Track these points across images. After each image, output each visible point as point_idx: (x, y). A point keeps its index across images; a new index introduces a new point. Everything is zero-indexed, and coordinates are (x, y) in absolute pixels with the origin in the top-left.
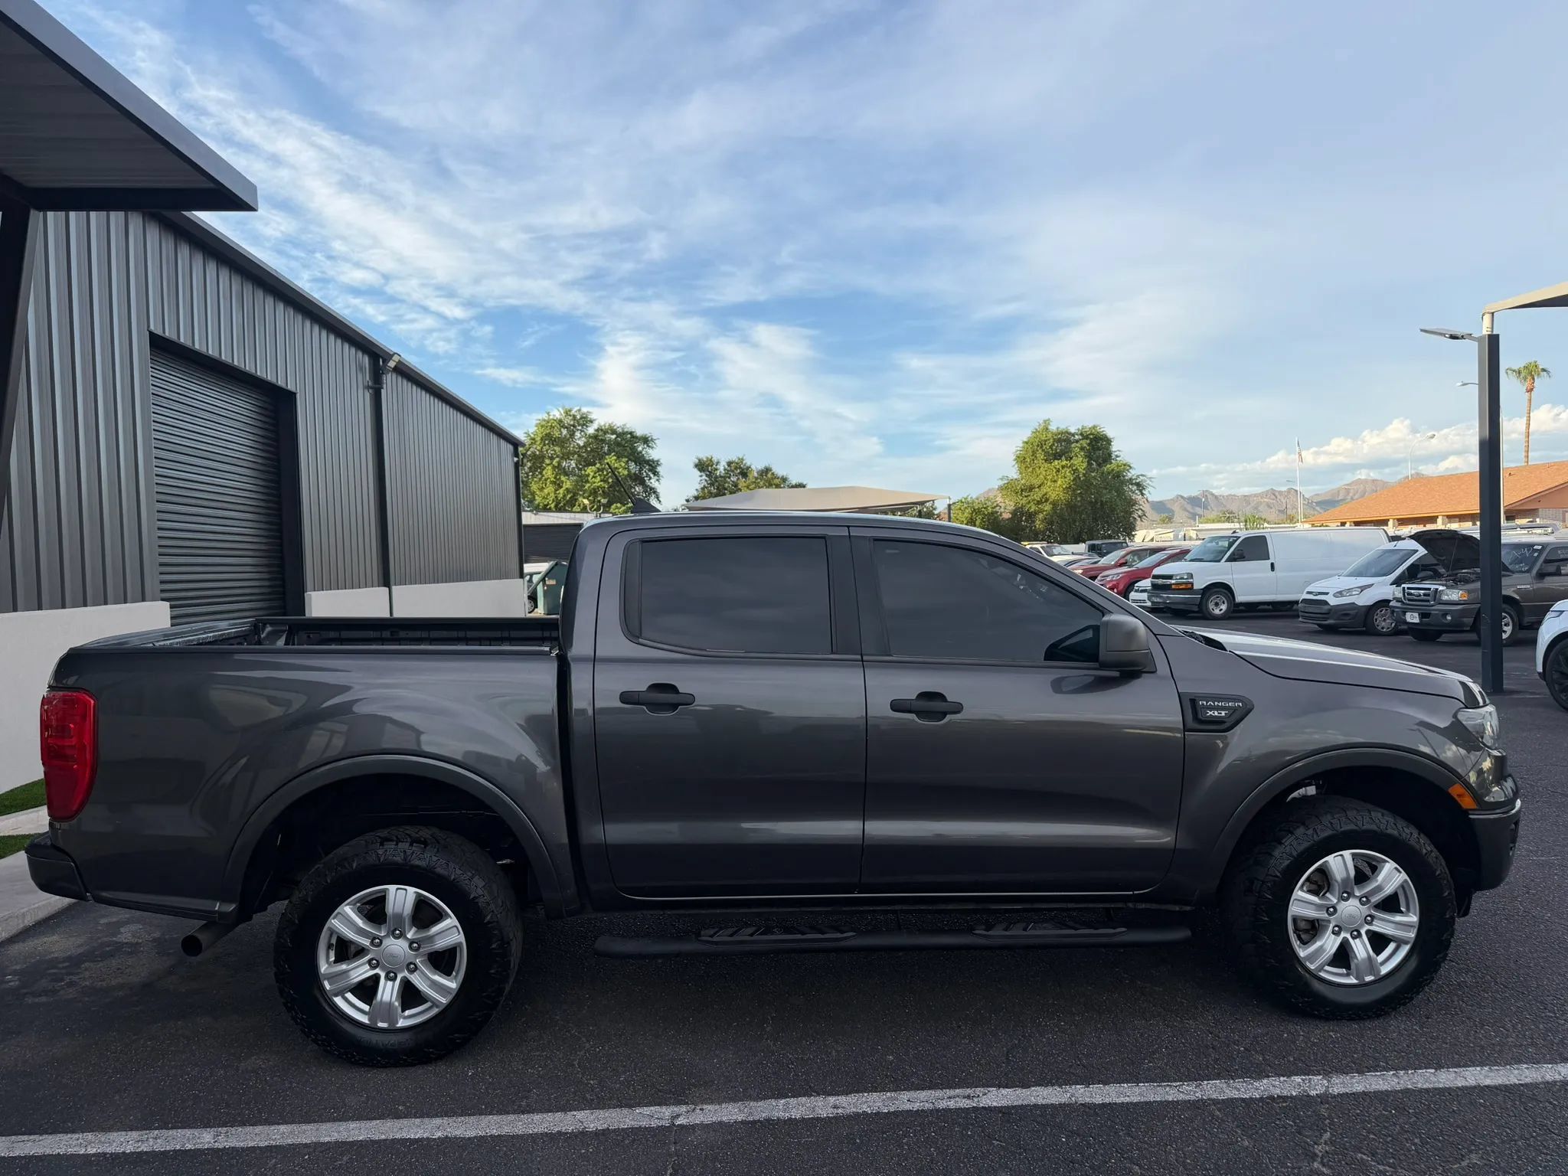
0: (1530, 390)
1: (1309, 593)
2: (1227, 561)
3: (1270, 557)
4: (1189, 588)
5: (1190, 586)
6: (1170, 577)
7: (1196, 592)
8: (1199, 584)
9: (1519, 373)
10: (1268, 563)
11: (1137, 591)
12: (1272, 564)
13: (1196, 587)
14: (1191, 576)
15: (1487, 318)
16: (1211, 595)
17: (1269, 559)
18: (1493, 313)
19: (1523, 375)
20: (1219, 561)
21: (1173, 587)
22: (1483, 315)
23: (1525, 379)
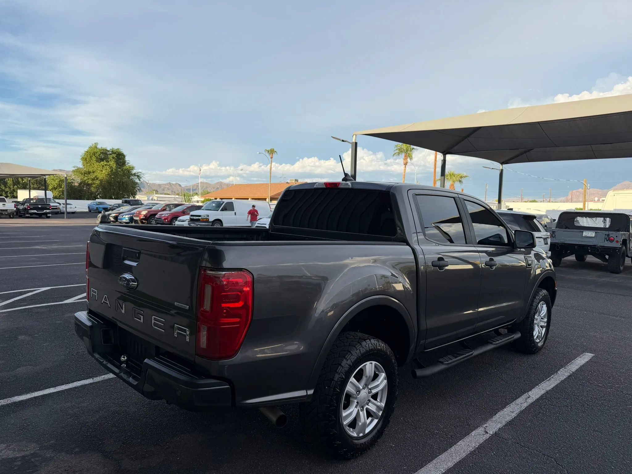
0: (272, 158)
1: (258, 224)
2: (221, 211)
3: (235, 209)
4: (207, 221)
5: (208, 220)
6: (200, 216)
7: (210, 222)
8: (211, 219)
9: (268, 152)
10: (233, 212)
11: (179, 221)
12: (235, 213)
13: (210, 220)
14: (208, 216)
15: (354, 136)
16: (215, 223)
17: (234, 210)
18: (356, 135)
19: (269, 152)
20: (218, 211)
21: (201, 220)
22: (354, 135)
23: (270, 154)
